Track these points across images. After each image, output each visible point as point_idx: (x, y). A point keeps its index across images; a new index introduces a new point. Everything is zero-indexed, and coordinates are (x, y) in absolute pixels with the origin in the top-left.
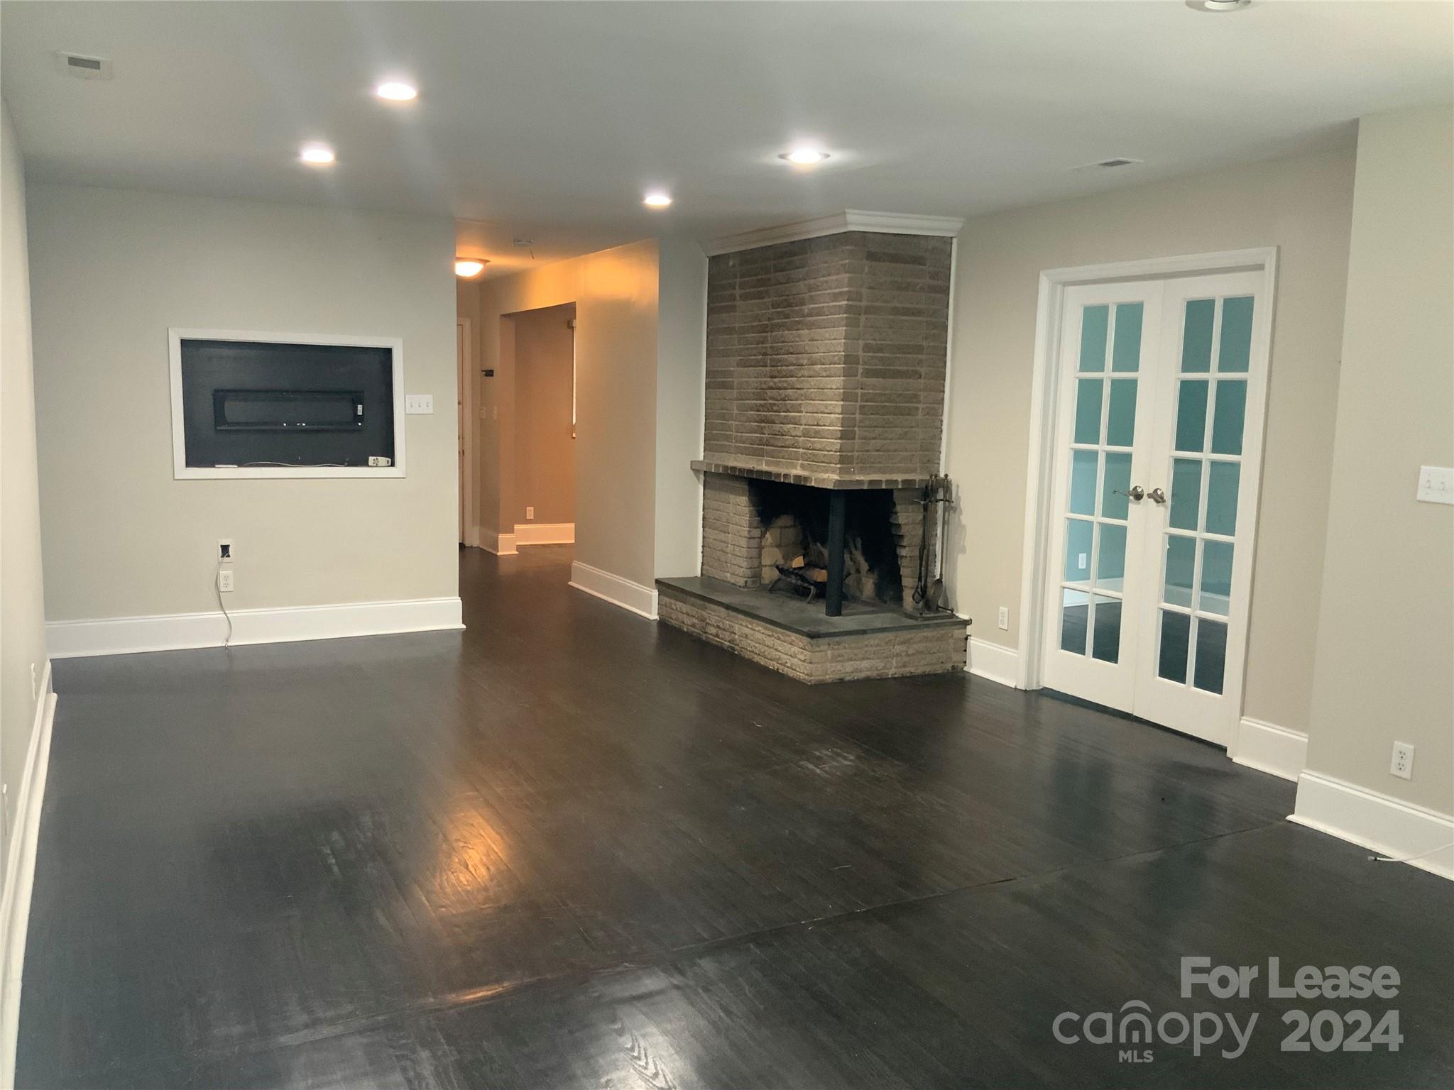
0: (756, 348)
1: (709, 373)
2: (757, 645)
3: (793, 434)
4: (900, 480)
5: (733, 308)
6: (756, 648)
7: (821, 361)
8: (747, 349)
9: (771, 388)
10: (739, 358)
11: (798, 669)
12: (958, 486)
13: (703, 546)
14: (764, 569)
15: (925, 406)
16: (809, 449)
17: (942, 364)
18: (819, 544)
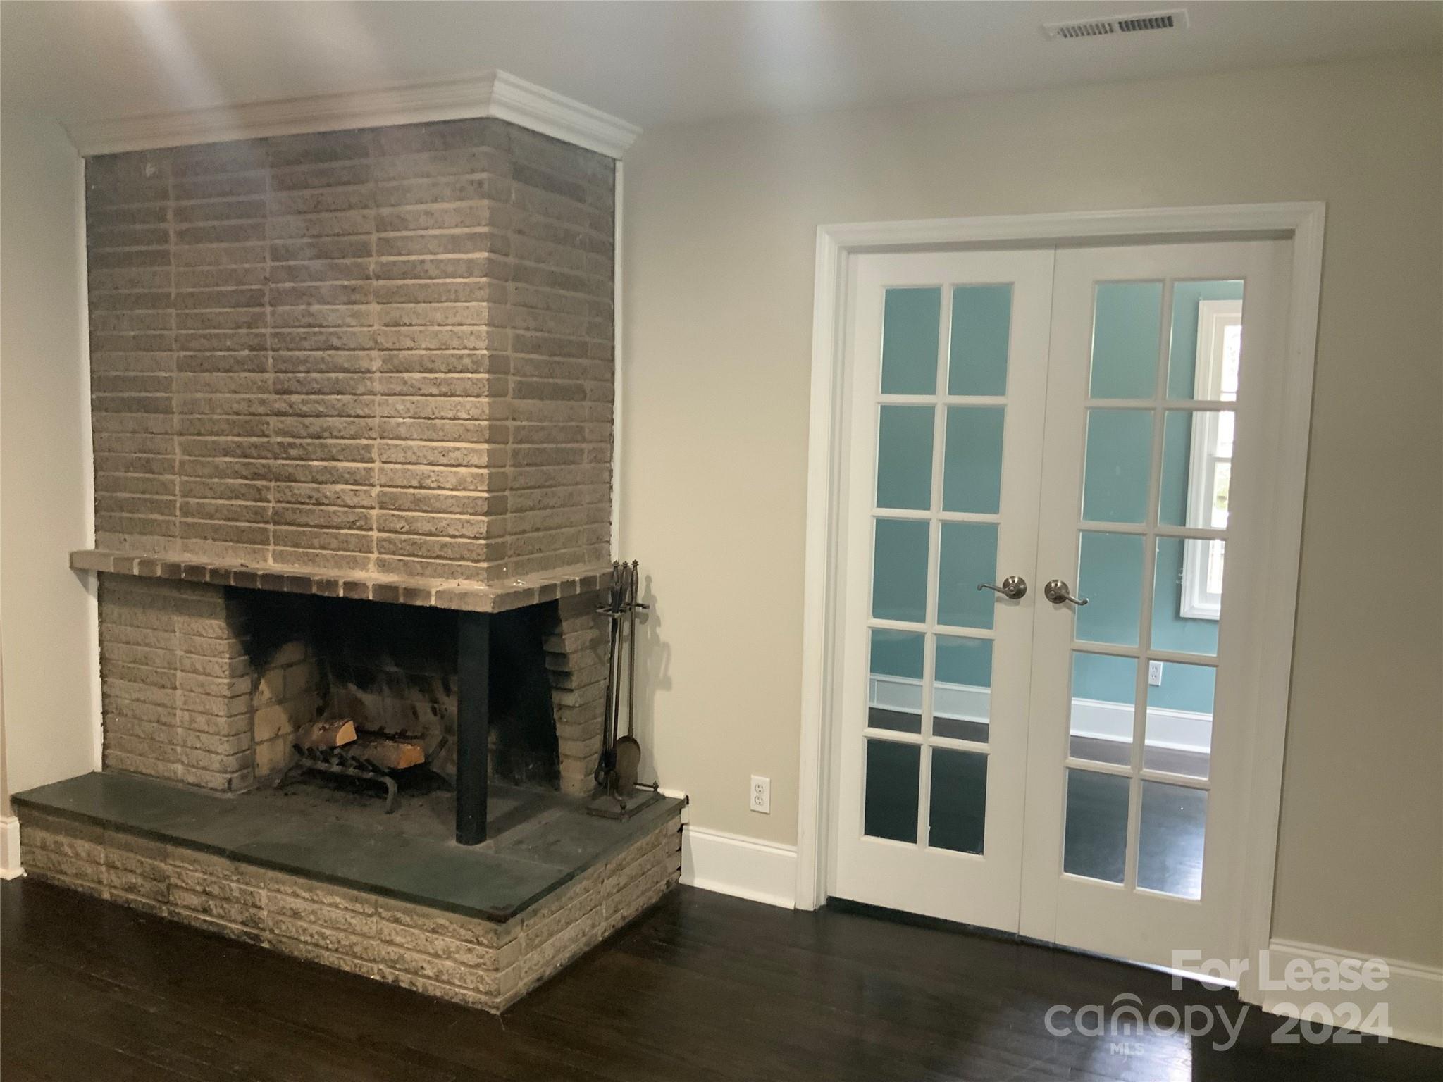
0: (233, 335)
1: (96, 383)
2: (328, 932)
3: (350, 503)
4: (577, 579)
5: (163, 257)
6: (324, 937)
7: (421, 365)
8: (204, 336)
9: (279, 414)
10: (183, 353)
11: (457, 982)
12: (649, 579)
13: (104, 713)
14: (258, 748)
15: (591, 446)
16: (396, 532)
17: (608, 376)
18: (352, 687)
